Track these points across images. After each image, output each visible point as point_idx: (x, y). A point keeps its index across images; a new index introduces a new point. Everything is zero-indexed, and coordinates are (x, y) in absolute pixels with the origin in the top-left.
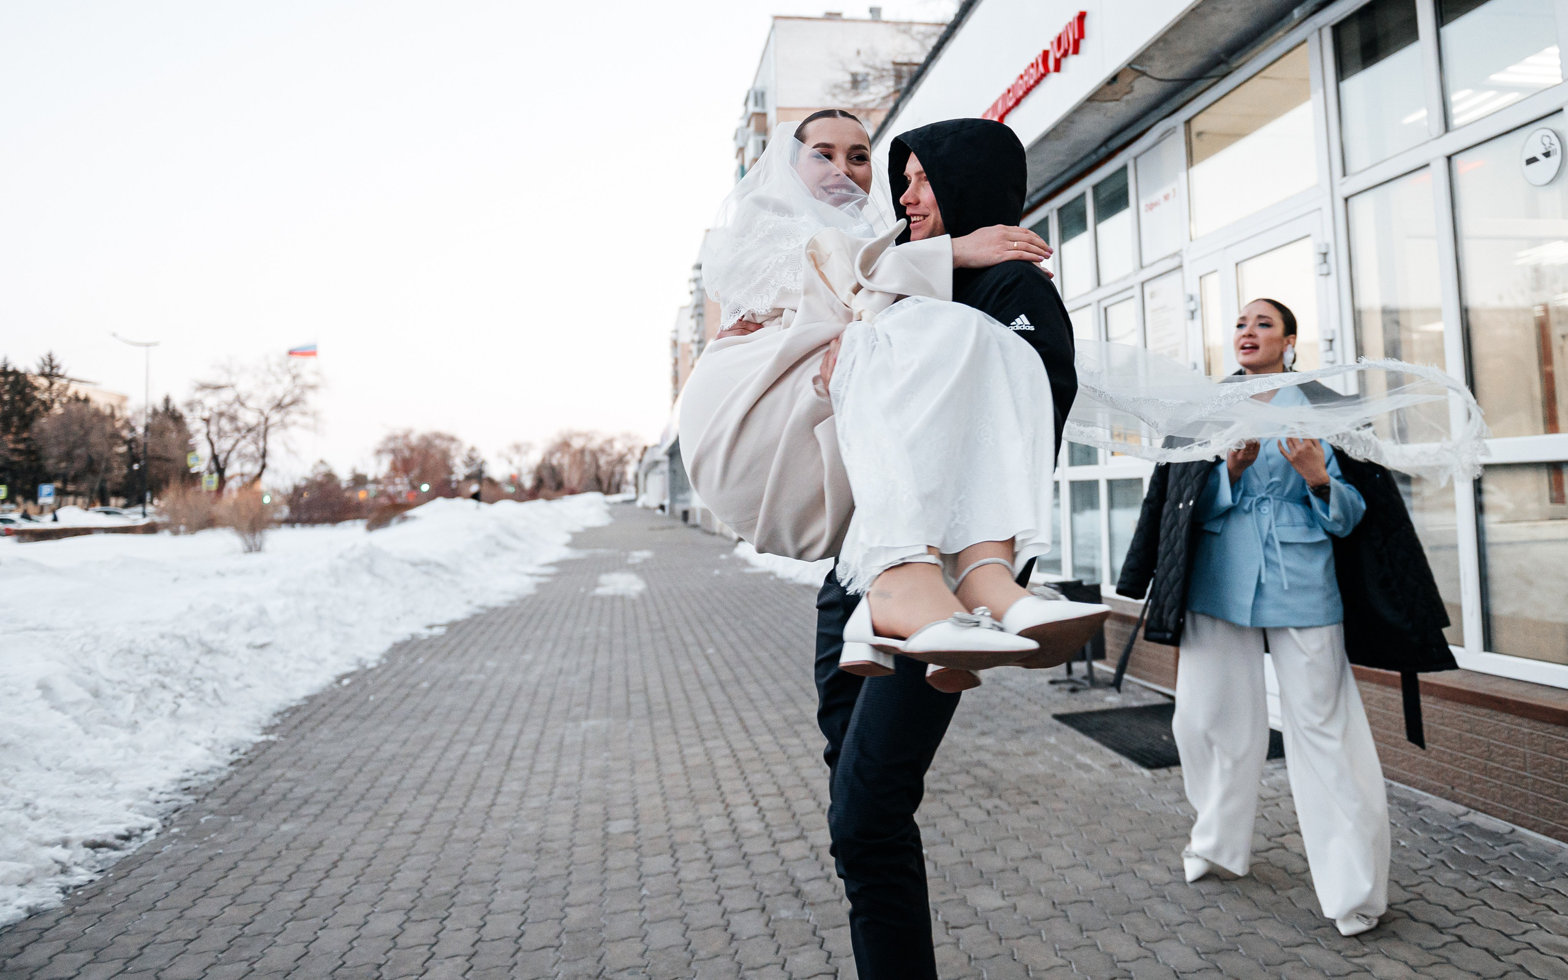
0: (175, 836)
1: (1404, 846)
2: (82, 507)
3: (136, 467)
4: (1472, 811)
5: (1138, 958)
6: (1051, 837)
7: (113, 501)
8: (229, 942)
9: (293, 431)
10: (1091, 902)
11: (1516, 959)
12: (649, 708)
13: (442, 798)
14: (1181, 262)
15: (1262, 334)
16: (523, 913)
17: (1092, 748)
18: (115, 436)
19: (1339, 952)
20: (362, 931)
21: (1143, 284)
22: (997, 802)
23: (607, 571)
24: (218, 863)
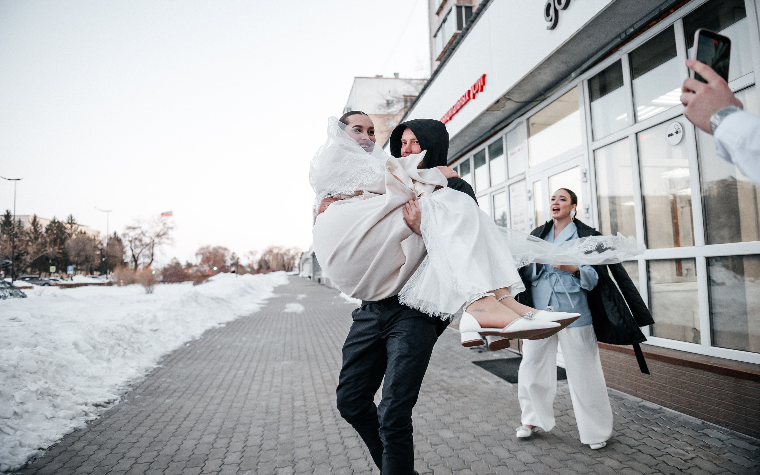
0: (126, 403)
1: (616, 414)
2: (83, 275)
3: (103, 259)
4: (644, 400)
5: (509, 458)
6: (472, 410)
7: (95, 273)
8: (150, 444)
9: (164, 246)
10: (489, 436)
11: (662, 458)
12: (308, 357)
13: (227, 391)
14: (525, 177)
15: (562, 204)
16: (262, 436)
17: (488, 375)
18: (96, 248)
19: (591, 456)
20: (200, 441)
21: (509, 186)
22: (450, 396)
23: (289, 302)
24: (143, 414)
